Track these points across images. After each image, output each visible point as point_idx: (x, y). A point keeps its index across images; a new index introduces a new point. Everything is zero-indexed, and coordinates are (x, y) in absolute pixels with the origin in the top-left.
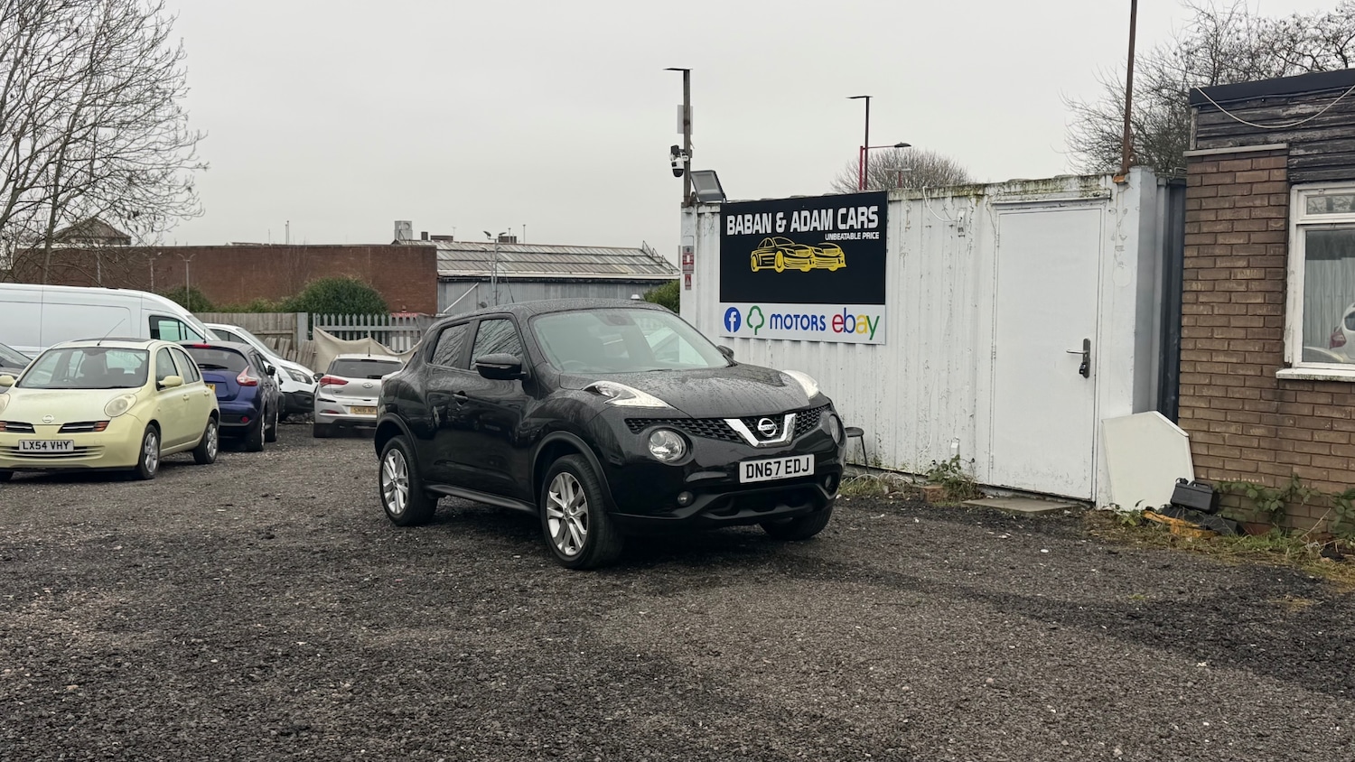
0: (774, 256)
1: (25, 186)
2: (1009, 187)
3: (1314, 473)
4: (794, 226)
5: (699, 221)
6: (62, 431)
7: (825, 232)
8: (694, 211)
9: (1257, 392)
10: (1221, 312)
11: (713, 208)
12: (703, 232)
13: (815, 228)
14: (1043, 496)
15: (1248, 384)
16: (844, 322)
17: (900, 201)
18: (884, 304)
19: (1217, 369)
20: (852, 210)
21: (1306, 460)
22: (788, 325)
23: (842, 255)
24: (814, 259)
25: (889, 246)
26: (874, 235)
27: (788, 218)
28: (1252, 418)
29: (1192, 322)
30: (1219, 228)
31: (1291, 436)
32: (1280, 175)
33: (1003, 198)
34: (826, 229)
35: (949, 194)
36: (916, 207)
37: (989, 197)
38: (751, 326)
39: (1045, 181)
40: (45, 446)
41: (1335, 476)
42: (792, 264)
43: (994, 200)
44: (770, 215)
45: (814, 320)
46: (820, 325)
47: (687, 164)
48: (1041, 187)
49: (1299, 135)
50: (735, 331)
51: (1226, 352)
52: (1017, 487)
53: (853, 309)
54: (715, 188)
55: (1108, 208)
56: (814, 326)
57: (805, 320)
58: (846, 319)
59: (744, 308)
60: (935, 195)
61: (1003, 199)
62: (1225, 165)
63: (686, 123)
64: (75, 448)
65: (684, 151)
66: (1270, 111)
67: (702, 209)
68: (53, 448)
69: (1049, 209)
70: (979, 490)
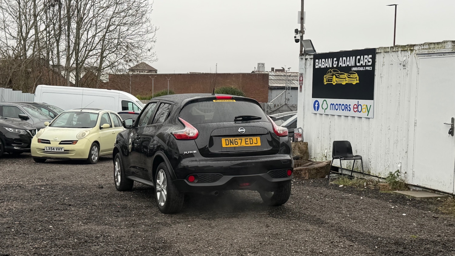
0: (332, 78)
1: (92, 49)
2: (423, 46)
4: (340, 64)
5: (306, 62)
6: (60, 144)
7: (352, 67)
8: (304, 57)
11: (311, 56)
12: (308, 66)
13: (348, 65)
14: (434, 191)
16: (357, 108)
17: (381, 52)
18: (373, 100)
20: (362, 57)
22: (337, 108)
23: (358, 77)
24: (347, 79)
25: (376, 73)
26: (370, 68)
27: (338, 60)
33: (421, 51)
34: (352, 65)
35: (400, 49)
36: (387, 55)
37: (416, 51)
38: (323, 109)
39: (438, 43)
40: (54, 149)
42: (339, 81)
43: (417, 52)
44: (331, 59)
45: (347, 106)
46: (349, 109)
47: (302, 37)
48: (436, 46)
50: (317, 111)
52: (423, 186)
53: (361, 102)
54: (311, 47)
56: (346, 109)
57: (343, 106)
58: (358, 106)
59: (320, 100)
60: (394, 50)
63: (302, 19)
64: (65, 150)
65: (300, 31)
67: (308, 57)
68: (57, 150)
69: (439, 56)
70: (407, 187)
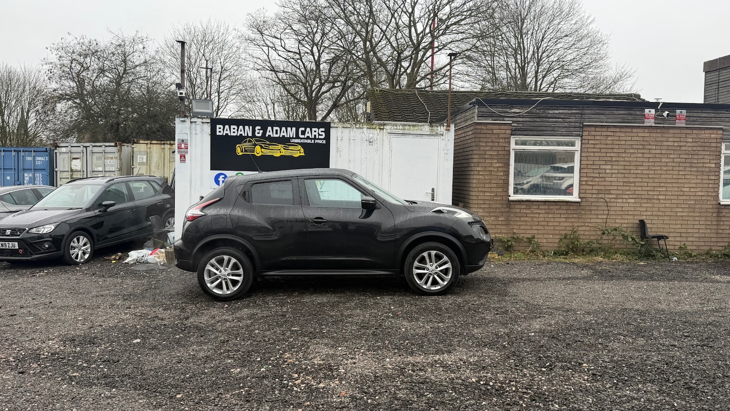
0: (254, 148)
2: (396, 126)
3: (521, 231)
4: (268, 133)
5: (192, 126)
7: (290, 138)
8: (187, 119)
9: (501, 205)
10: (488, 178)
11: (205, 119)
12: (194, 132)
13: (283, 136)
15: (497, 203)
17: (337, 127)
19: (486, 198)
20: (308, 129)
21: (518, 227)
23: (302, 149)
24: (283, 150)
25: (332, 147)
26: (322, 142)
27: (264, 129)
28: (499, 214)
29: (477, 181)
30: (487, 148)
31: (513, 219)
32: (509, 132)
34: (291, 136)
35: (365, 127)
36: (346, 131)
37: (387, 130)
39: (413, 126)
41: (528, 232)
42: (267, 152)
43: (390, 131)
44: (251, 127)
48: (411, 128)
49: (515, 119)
51: (490, 192)
54: (208, 109)
55: (441, 139)
59: (229, 173)
60: (358, 126)
61: (394, 131)
62: (489, 127)
66: (505, 110)
67: (195, 121)
69: (415, 137)
